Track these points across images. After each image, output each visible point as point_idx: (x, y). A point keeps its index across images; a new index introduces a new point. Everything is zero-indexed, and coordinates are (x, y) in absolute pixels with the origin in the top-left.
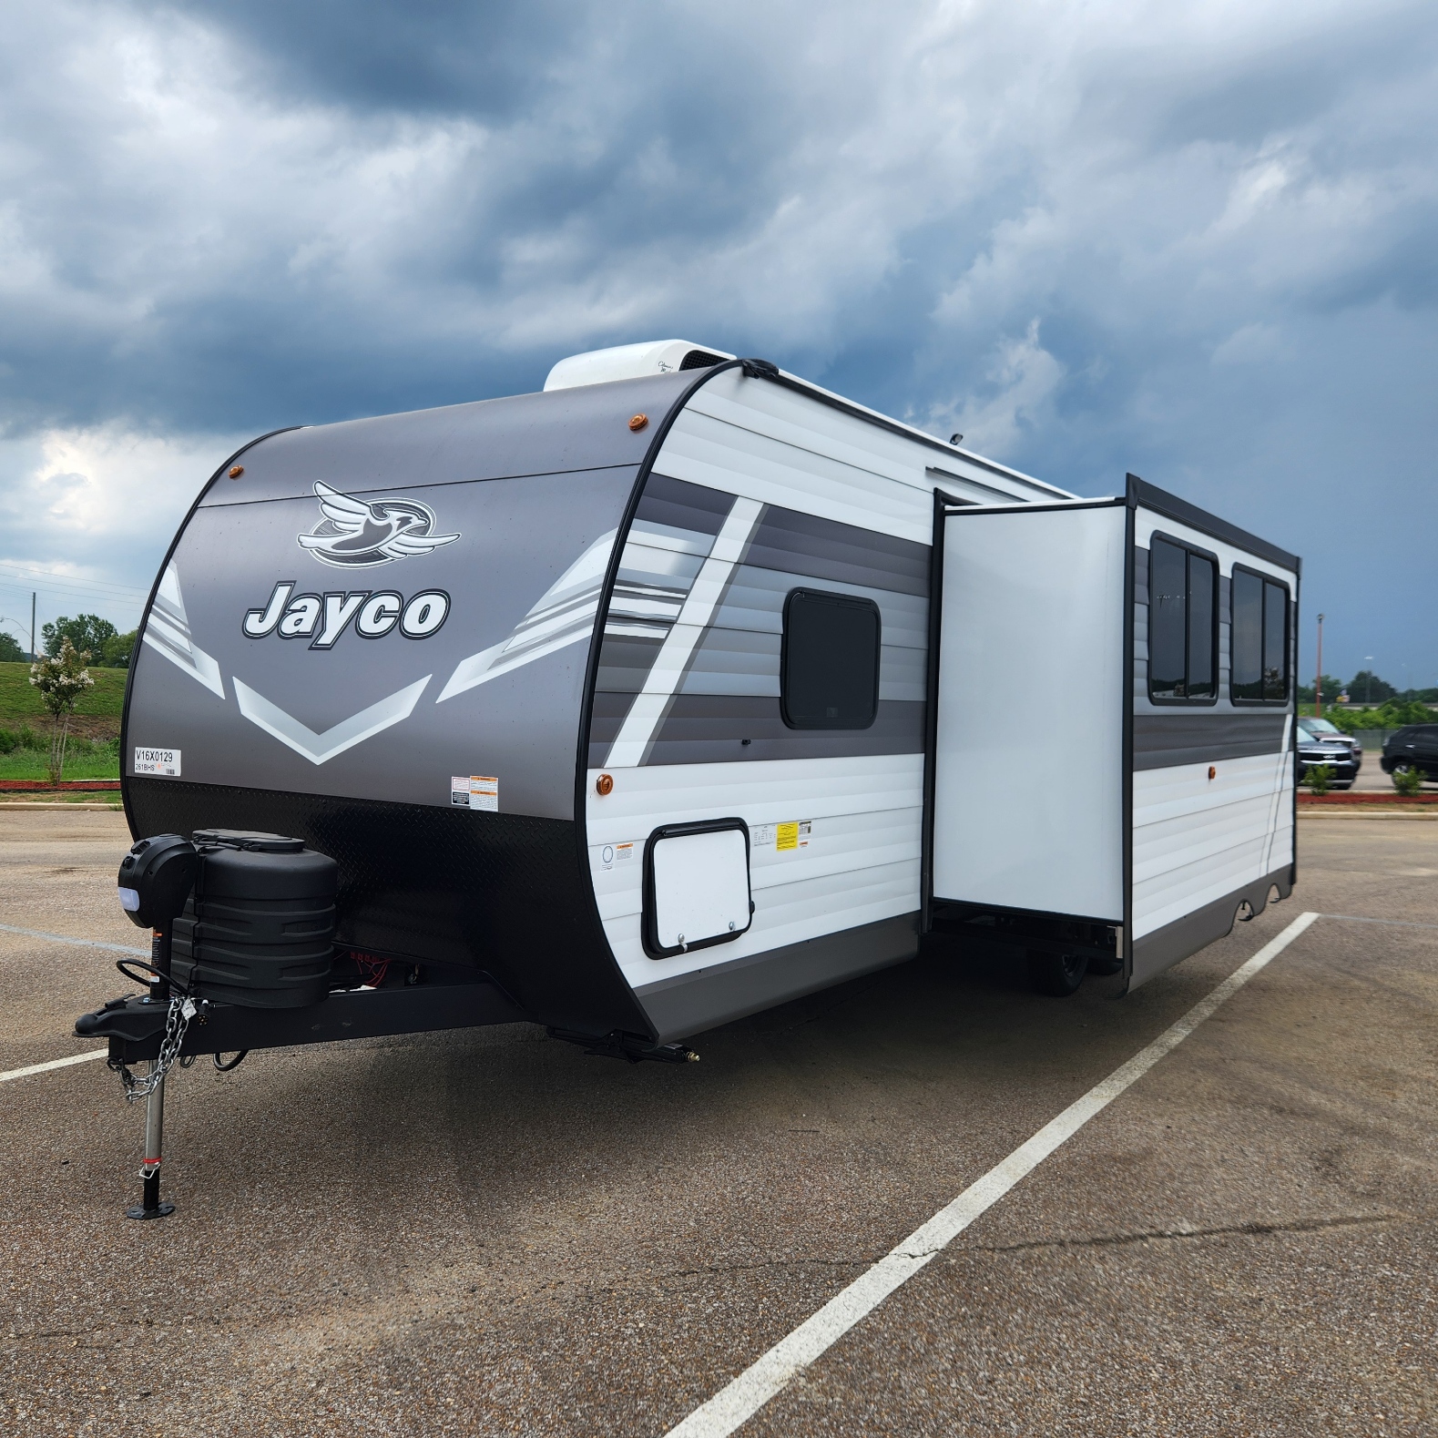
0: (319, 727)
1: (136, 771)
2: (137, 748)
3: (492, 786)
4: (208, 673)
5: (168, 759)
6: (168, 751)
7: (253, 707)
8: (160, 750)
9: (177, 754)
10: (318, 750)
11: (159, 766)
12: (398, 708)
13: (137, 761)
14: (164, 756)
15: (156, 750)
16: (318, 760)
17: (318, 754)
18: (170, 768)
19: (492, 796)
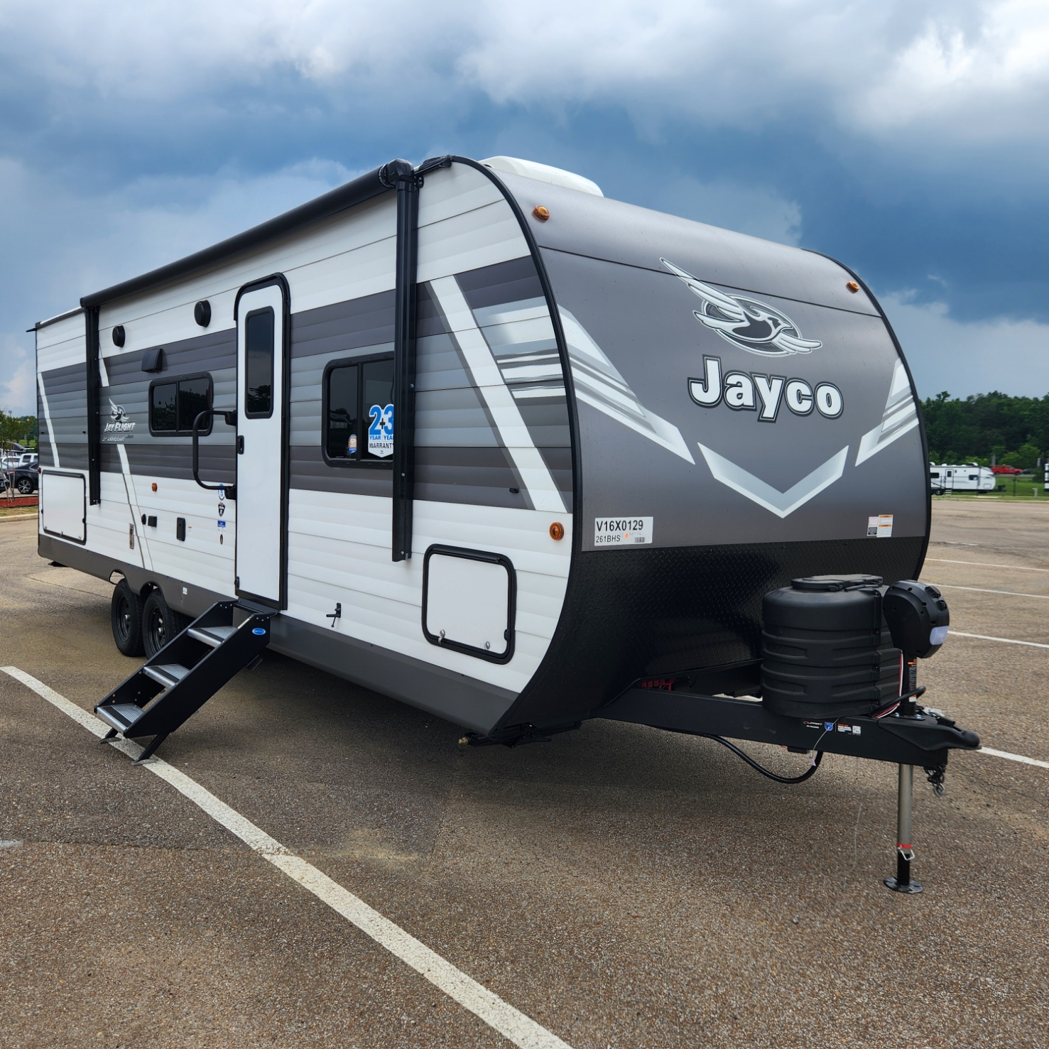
0: (783, 486)
1: (596, 544)
2: (597, 520)
3: (889, 520)
4: (671, 438)
5: (638, 527)
6: (638, 519)
7: (722, 470)
8: (627, 519)
9: (648, 522)
10: (782, 505)
11: (627, 535)
12: (834, 469)
13: (597, 533)
14: (633, 525)
15: (622, 519)
16: (783, 514)
17: (783, 509)
18: (639, 536)
19: (889, 527)
